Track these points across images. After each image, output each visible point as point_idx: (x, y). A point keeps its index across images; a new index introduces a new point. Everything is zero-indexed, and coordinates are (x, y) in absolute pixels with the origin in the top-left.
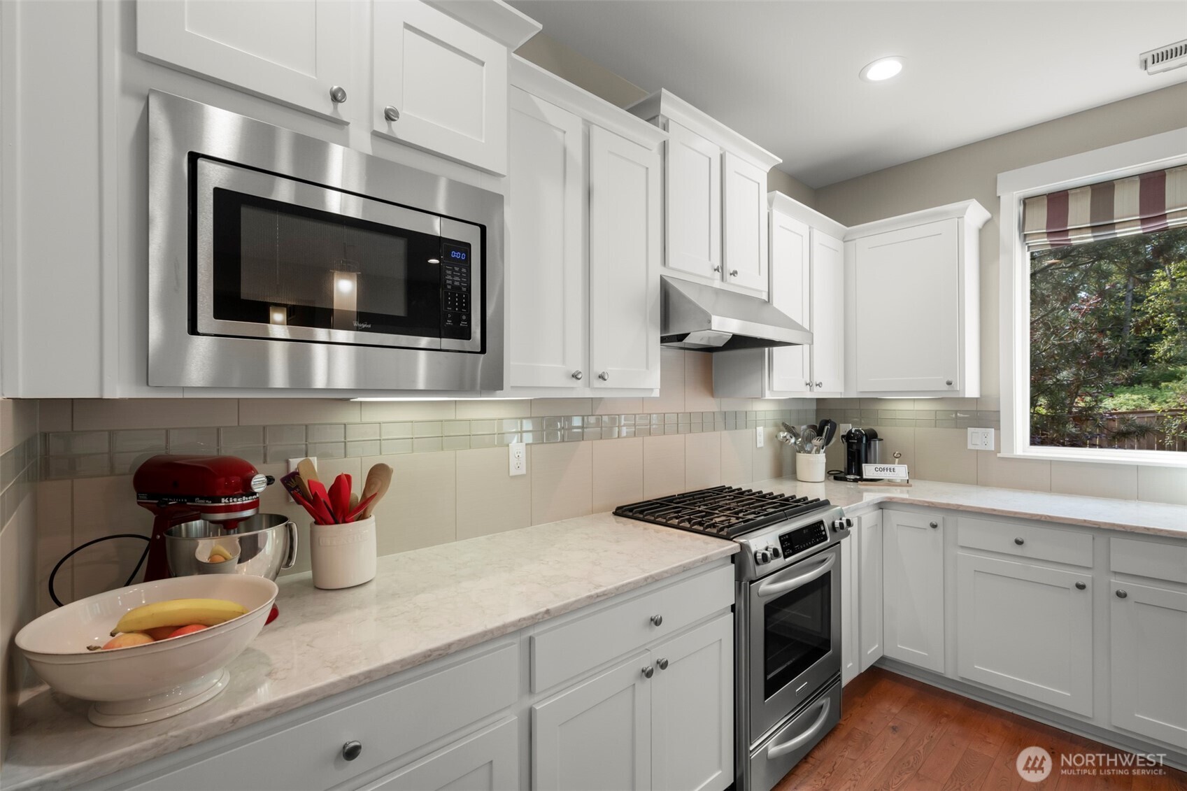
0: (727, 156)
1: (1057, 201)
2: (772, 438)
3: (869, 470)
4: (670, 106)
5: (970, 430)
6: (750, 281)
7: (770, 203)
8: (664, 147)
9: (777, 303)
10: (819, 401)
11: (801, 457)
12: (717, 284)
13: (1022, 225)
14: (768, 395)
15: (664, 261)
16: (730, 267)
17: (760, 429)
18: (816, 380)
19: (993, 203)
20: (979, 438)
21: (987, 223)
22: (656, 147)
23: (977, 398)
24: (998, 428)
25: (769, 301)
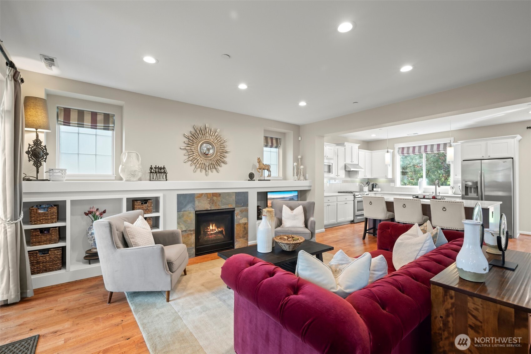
0: (353, 147)
1: (403, 148)
2: (359, 185)
3: (374, 189)
4: (346, 144)
5: (391, 183)
6: (355, 162)
7: (358, 150)
8: (345, 148)
9: (359, 165)
10: (368, 179)
11: (364, 188)
12: (351, 163)
13: (398, 152)
14: (358, 178)
15: (345, 162)
16: (353, 161)
17: (357, 183)
18: (366, 175)
19: (394, 149)
20: (392, 184)
21: (393, 151)
22: (344, 149)
23: (392, 179)
24: (394, 183)
25: (358, 165)
